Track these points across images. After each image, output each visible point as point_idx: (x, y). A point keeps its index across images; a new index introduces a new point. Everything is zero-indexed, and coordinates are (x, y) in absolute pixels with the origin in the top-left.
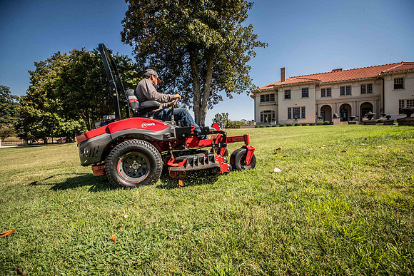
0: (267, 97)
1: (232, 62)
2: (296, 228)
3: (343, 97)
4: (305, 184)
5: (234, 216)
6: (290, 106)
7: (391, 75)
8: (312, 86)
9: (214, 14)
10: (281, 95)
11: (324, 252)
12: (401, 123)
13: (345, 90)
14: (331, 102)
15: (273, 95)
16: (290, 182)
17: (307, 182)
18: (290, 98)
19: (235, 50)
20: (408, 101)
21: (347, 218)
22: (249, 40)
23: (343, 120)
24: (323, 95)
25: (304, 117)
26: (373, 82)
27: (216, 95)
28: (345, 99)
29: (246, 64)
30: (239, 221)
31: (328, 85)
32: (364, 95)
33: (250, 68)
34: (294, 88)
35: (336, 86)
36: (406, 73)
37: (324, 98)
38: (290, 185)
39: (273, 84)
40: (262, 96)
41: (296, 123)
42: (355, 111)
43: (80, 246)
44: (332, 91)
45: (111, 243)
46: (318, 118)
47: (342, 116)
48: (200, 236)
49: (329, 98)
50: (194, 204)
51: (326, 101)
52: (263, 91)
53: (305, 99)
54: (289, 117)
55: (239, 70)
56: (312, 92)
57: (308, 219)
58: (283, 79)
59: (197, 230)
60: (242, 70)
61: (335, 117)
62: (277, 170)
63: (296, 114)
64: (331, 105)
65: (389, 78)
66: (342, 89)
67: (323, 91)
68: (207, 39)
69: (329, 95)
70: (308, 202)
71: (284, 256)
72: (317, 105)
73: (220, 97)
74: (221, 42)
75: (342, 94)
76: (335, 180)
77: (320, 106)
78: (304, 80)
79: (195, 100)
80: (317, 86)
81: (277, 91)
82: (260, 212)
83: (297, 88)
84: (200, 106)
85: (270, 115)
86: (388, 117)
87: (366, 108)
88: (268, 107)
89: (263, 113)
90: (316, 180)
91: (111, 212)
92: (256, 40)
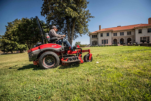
0: (94, 36)
1: (82, 23)
2: (103, 83)
3: (121, 36)
4: (107, 67)
5: (81, 79)
6: (102, 39)
7: (137, 28)
8: (110, 32)
9: (75, 6)
10: (99, 35)
11: (113, 91)
12: (141, 45)
13: (122, 34)
15: (96, 35)
16: (102, 67)
17: (108, 67)
18: (102, 36)
19: (83, 19)
20: (143, 37)
21: (121, 79)
22: (88, 15)
23: (121, 44)
24: (114, 35)
25: (107, 43)
26: (131, 31)
27: (76, 35)
28: (122, 37)
29: (87, 24)
30: (83, 81)
31: (116, 32)
32: (128, 35)
33: (88, 25)
34: (104, 33)
35: (119, 32)
36: (142, 28)
37: (114, 36)
38: (102, 68)
39: (96, 31)
40: (93, 36)
41: (105, 45)
42: (125, 41)
43: (24, 92)
44: (117, 34)
45: (36, 90)
46: (112, 43)
47: (121, 43)
48: (69, 87)
49: (116, 36)
50: (67, 75)
51: (115, 37)
52: (93, 34)
53: (108, 37)
54: (102, 43)
55: (84, 26)
56: (110, 34)
57: (108, 80)
58: (100, 29)
59: (68, 85)
60: (85, 26)
61: (118, 43)
62: (97, 62)
63: (105, 42)
64: (117, 39)
65: (137, 29)
66: (121, 33)
67: (114, 34)
68: (73, 15)
69: (116, 35)
70: (108, 74)
71: (99, 94)
72: (112, 39)
73: (78, 36)
74: (78, 16)
75: (121, 35)
76: (118, 66)
77: (113, 39)
78: (107, 30)
79: (68, 37)
80: (112, 32)
81: (98, 34)
82: (91, 78)
83: (105, 33)
84: (70, 39)
85: (95, 42)
86: (137, 43)
87: (129, 40)
88: (95, 39)
89: (93, 42)
90: (111, 66)
91: (36, 79)
92: (90, 15)
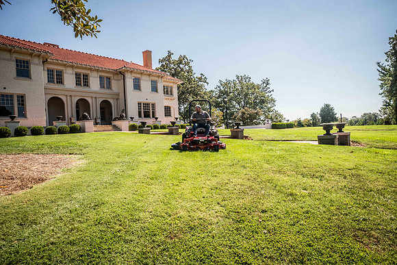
3: (79, 88)
7: (132, 72)
8: (36, 60)
13: (82, 80)
14: (64, 93)
20: (144, 104)
24: (50, 80)
25: (23, 114)
26: (112, 76)
28: (82, 92)
32: (103, 91)
35: (69, 70)
37: (52, 86)
44: (64, 75)
49: (59, 86)
51: (55, 90)
53: (24, 82)
65: (129, 75)
66: (78, 76)
67: (50, 72)
69: (60, 81)
75: (78, 84)
77: (46, 98)
80: (44, 62)
